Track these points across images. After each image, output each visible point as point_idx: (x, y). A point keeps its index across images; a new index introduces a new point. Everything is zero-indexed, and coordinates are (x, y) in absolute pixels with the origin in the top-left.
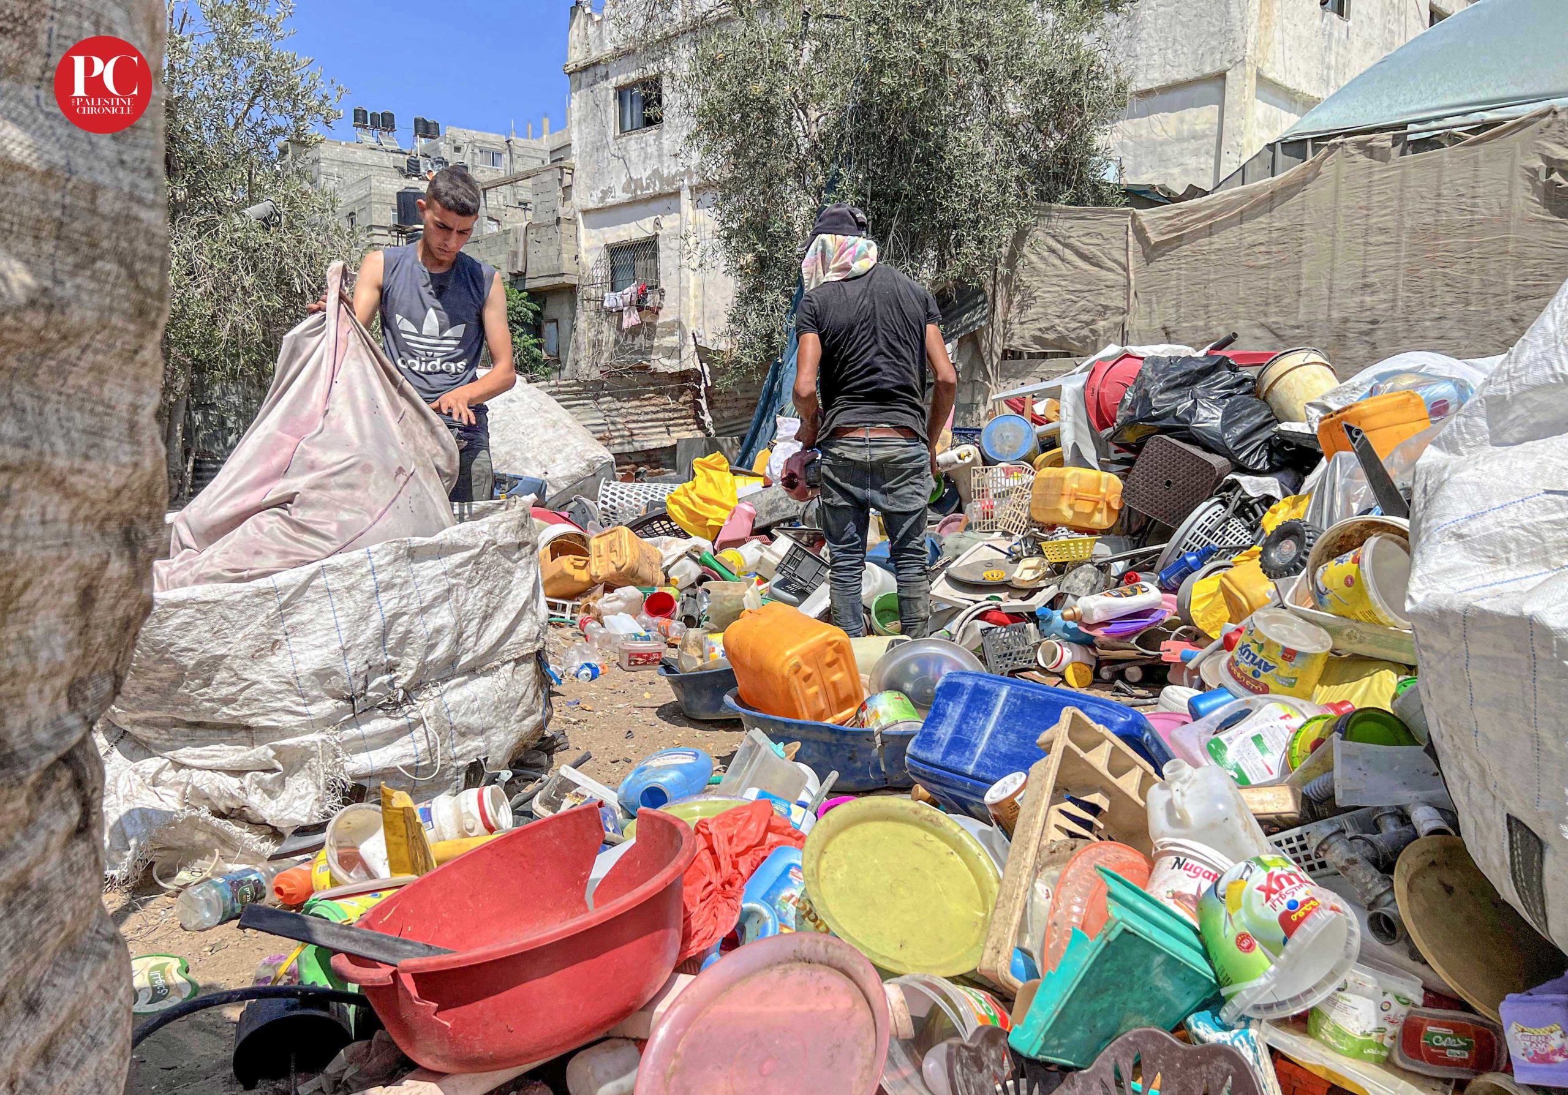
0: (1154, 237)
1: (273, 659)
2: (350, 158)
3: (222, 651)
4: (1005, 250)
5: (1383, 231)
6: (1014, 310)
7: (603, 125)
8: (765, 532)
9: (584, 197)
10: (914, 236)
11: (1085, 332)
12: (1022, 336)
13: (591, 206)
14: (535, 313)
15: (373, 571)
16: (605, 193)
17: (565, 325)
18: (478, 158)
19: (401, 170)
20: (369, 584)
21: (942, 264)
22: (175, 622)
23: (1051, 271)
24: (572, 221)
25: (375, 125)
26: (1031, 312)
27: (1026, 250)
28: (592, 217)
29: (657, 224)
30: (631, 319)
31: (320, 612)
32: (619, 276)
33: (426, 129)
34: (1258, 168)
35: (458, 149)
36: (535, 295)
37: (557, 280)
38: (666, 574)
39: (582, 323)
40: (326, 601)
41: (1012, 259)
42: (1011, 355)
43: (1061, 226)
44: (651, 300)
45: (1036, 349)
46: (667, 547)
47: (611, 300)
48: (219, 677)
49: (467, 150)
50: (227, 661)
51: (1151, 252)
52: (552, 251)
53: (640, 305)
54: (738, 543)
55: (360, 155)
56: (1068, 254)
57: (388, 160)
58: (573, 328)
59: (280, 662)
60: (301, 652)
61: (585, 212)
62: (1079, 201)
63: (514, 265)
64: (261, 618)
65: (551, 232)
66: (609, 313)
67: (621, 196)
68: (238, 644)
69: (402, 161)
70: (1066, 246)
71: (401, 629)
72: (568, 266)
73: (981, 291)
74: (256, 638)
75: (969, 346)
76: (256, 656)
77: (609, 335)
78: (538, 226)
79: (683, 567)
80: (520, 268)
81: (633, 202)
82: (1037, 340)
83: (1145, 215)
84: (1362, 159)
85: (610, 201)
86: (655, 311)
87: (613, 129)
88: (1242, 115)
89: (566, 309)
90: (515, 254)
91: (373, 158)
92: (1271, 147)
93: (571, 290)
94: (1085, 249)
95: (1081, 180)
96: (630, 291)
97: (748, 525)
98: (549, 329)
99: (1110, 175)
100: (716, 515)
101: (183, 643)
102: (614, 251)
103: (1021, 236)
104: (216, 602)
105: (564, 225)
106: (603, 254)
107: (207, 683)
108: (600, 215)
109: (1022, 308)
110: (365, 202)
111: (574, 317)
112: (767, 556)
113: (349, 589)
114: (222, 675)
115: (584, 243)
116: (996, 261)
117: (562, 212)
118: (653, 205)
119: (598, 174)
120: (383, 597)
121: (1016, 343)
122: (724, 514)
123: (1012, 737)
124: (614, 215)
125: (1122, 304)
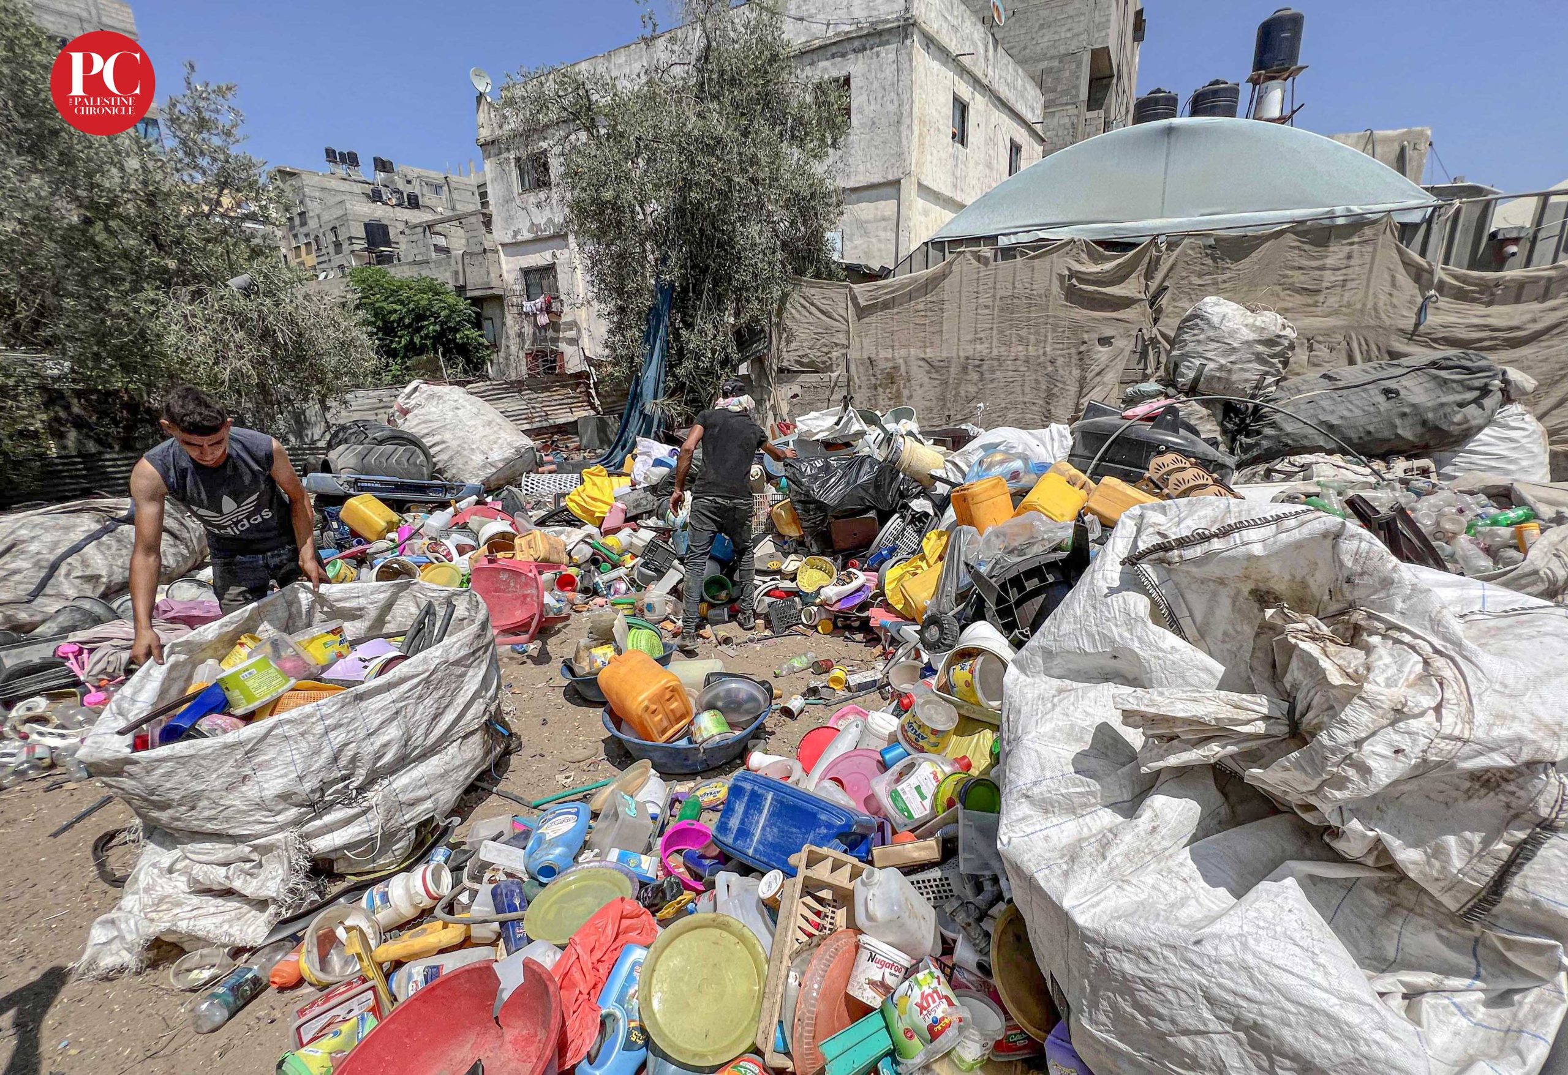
0: (862, 303)
1: (244, 789)
2: (327, 185)
3: (203, 787)
4: (775, 306)
5: (987, 307)
6: (783, 343)
7: (509, 185)
8: (632, 520)
9: (500, 234)
10: (720, 295)
11: (825, 359)
12: (789, 359)
13: (507, 241)
14: (477, 313)
15: (322, 719)
16: (516, 233)
17: (497, 322)
18: (425, 189)
19: (368, 196)
20: (319, 729)
21: (737, 315)
22: (161, 771)
23: (803, 320)
24: (496, 251)
25: (343, 161)
26: (793, 345)
27: (788, 305)
28: (509, 250)
29: (554, 255)
30: (543, 319)
31: (280, 752)
32: (531, 289)
33: (383, 165)
34: (919, 258)
35: (409, 182)
36: (476, 301)
37: (489, 292)
38: (569, 554)
39: (509, 320)
40: (285, 744)
41: (780, 313)
42: (781, 370)
43: (809, 291)
44: (555, 306)
45: (797, 368)
46: (569, 535)
47: (528, 306)
48: (201, 804)
49: (416, 183)
50: (206, 793)
51: (862, 312)
52: (483, 271)
53: (548, 310)
54: (615, 531)
55: (334, 184)
56: (813, 309)
57: (358, 188)
58: (504, 324)
59: (250, 790)
60: (267, 781)
61: (503, 245)
62: (817, 275)
63: (457, 280)
64: (231, 762)
65: (480, 258)
66: (527, 314)
67: (527, 235)
68: (213, 781)
69: (368, 189)
70: (812, 304)
71: (351, 753)
72: (495, 283)
73: (762, 330)
74: (228, 776)
75: (757, 365)
76: (230, 788)
77: (528, 329)
78: (471, 254)
79: (580, 550)
80: (461, 283)
81: (537, 240)
82: (797, 362)
83: (857, 288)
84: (975, 263)
85: (519, 238)
86: (559, 314)
87: (516, 188)
88: (910, 208)
89: (498, 311)
90: (457, 273)
91: (345, 186)
92: (926, 244)
93: (498, 299)
94: (822, 307)
95: (818, 261)
96: (540, 301)
97: (622, 517)
98: (487, 324)
99: (836, 257)
100: (600, 510)
101: (168, 785)
102: (526, 272)
103: (784, 297)
104: (191, 756)
105: (489, 254)
106: (519, 274)
107: (193, 808)
108: (515, 247)
109: (788, 342)
110: (344, 219)
111: (503, 317)
112: (635, 541)
113: (302, 734)
114: (205, 803)
115: (504, 266)
116: (770, 313)
117: (488, 245)
118: (550, 243)
119: (509, 219)
120: (332, 735)
121: (785, 364)
122: (606, 508)
123: (775, 830)
124: (523, 248)
125: (846, 342)
